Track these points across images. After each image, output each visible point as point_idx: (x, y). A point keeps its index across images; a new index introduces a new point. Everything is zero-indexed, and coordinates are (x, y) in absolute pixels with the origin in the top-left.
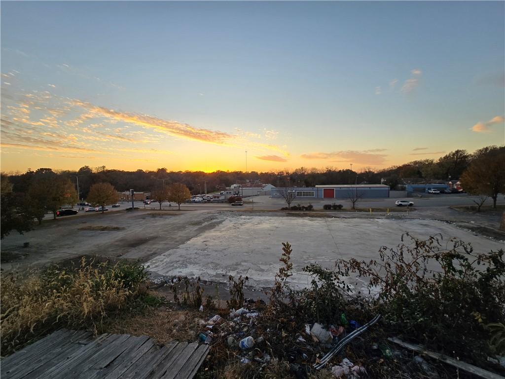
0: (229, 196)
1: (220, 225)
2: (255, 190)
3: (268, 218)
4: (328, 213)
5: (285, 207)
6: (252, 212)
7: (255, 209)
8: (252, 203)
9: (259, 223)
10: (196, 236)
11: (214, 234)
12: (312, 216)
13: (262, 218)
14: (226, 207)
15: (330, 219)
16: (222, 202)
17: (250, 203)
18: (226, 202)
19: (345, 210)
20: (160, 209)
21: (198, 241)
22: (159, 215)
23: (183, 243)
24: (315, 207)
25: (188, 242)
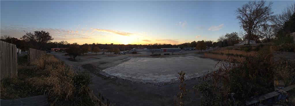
0: (132, 52)
1: (129, 60)
2: (141, 50)
3: (146, 58)
4: (166, 56)
5: (151, 55)
6: (140, 56)
7: (142, 55)
8: (141, 53)
9: (143, 60)
10: (121, 63)
11: (127, 63)
12: (161, 57)
13: (144, 58)
14: (131, 55)
15: (166, 58)
16: (130, 53)
17: (140, 54)
18: (131, 53)
19: (170, 55)
20: (111, 55)
21: (121, 65)
22: (110, 56)
23: (117, 65)
24: (161, 55)
25: (118, 65)
